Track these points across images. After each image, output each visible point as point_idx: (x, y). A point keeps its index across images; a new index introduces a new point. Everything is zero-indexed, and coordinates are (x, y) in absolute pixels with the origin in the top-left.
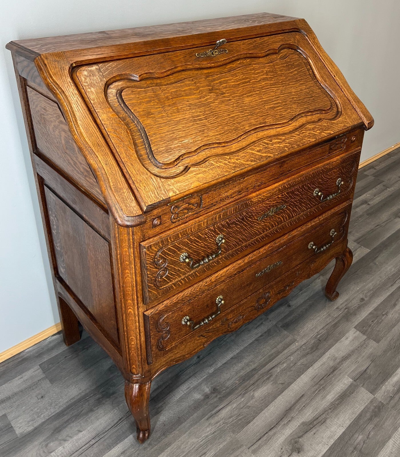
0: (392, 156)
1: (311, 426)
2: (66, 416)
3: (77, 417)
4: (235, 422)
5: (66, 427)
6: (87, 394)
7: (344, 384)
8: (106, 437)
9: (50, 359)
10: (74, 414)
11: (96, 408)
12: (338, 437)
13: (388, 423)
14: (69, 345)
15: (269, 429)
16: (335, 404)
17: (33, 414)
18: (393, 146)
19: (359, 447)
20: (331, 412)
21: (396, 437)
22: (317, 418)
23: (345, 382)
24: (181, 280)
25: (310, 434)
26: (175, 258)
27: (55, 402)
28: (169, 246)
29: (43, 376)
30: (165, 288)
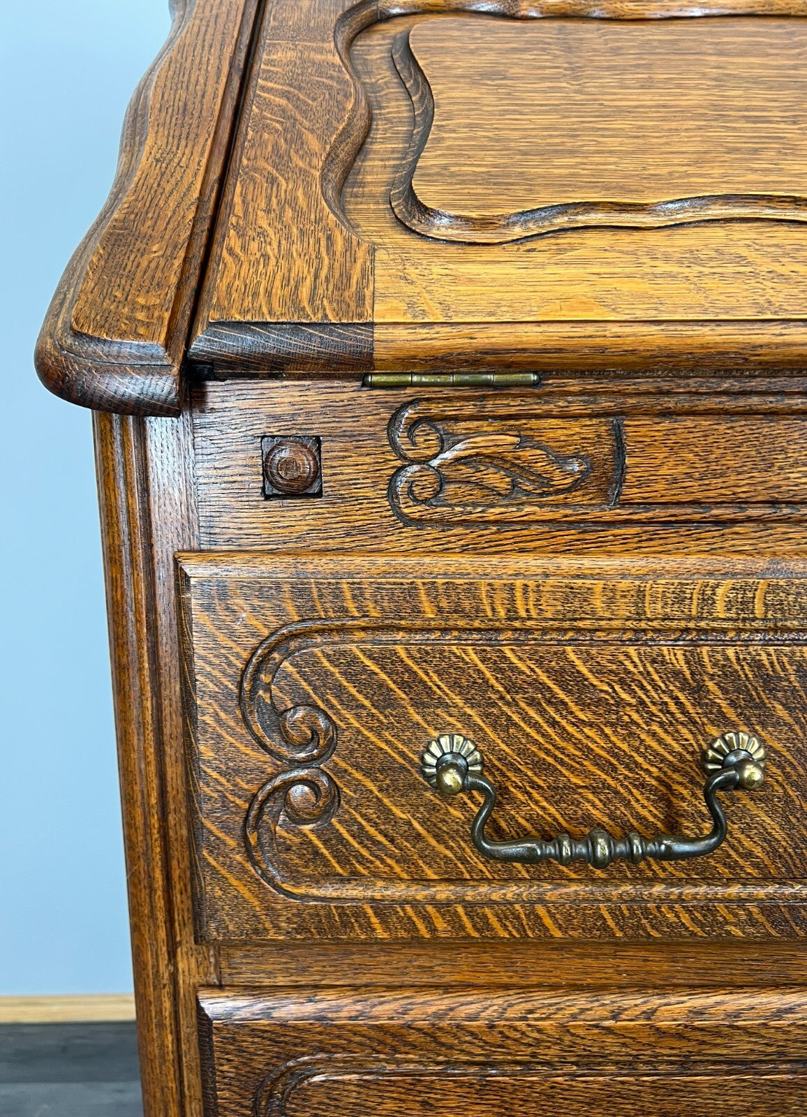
24: (430, 908)
26: (387, 742)
28: (353, 647)
30: (316, 898)
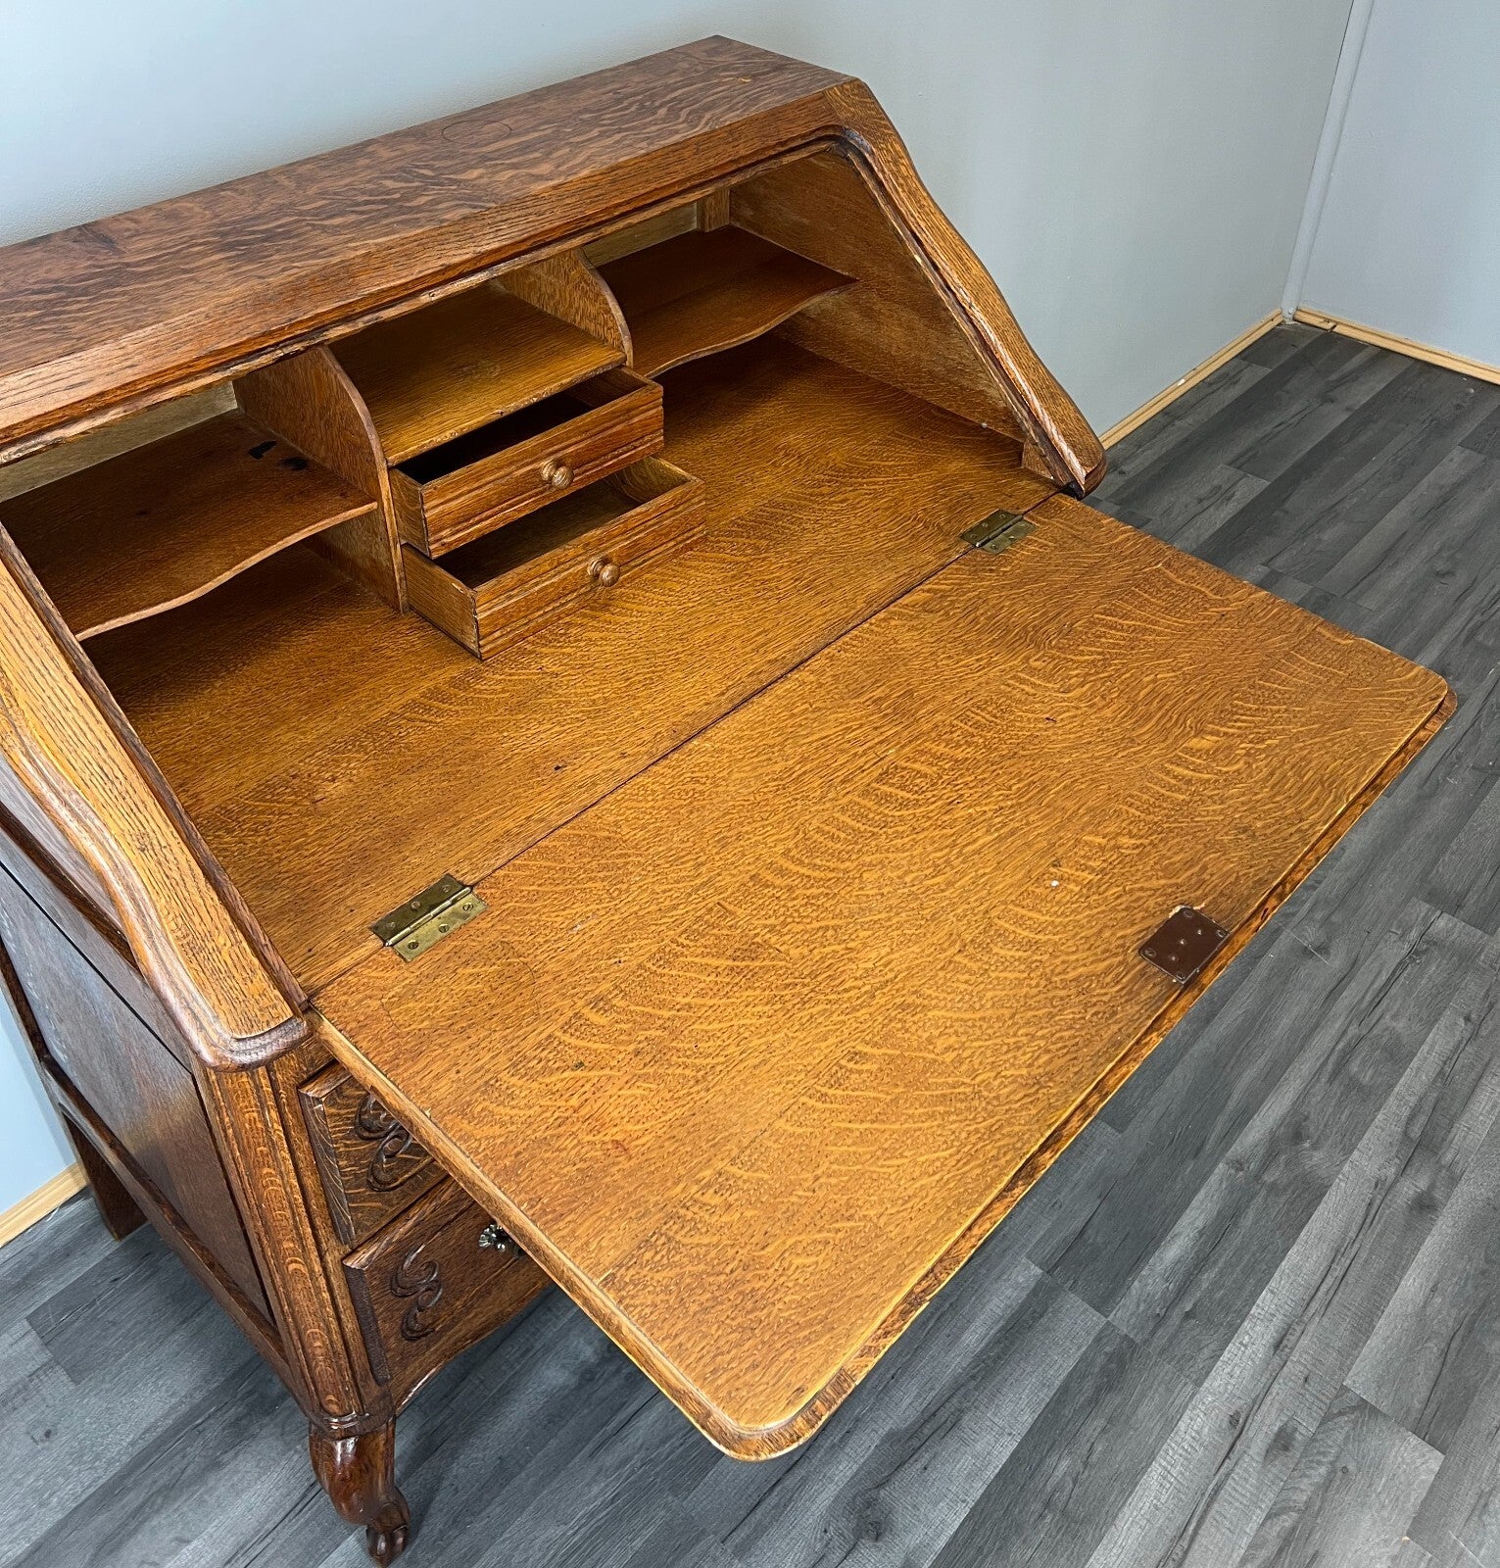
0: (1178, 418)
1: (916, 1443)
2: (132, 1495)
3: (169, 1492)
4: (680, 1457)
5: (136, 1530)
6: (198, 1406)
7: (1017, 1286)
8: (269, 1553)
9: (63, 1291)
10: (161, 1482)
11: (232, 1453)
12: (997, 1471)
13: (1147, 1408)
14: (120, 1237)
15: (785, 1469)
16: (989, 1357)
17: (24, 1497)
18: (1183, 381)
19: (1060, 1498)
20: (976, 1389)
21: (1171, 1452)
22: (934, 1414)
23: (1021, 1279)
25: (913, 1469)
27: (93, 1445)
29: (45, 1357)
